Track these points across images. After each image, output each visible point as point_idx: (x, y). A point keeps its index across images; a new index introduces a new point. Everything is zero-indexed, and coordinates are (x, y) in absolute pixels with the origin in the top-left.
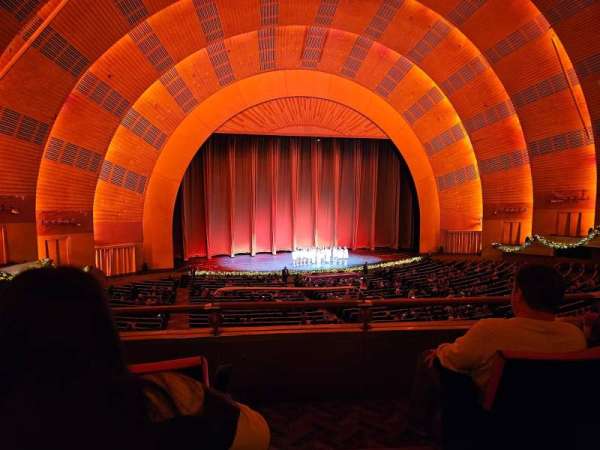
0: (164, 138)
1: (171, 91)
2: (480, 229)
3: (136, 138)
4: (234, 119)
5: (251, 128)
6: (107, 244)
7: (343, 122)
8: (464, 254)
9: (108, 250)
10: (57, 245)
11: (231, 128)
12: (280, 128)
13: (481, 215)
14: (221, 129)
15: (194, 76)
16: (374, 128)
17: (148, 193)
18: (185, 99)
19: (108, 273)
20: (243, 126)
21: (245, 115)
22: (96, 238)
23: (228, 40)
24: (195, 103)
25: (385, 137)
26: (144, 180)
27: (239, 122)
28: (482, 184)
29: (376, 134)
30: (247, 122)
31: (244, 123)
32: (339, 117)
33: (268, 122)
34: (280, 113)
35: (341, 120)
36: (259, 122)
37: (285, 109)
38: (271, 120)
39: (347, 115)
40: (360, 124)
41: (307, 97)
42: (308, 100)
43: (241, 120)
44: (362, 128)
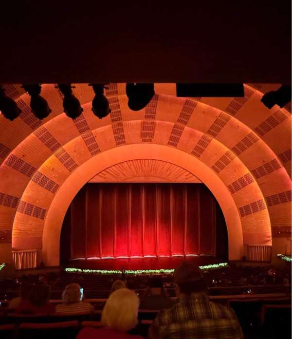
0: (58, 186)
1: (61, 160)
2: (270, 244)
3: (40, 188)
4: (100, 174)
5: (110, 179)
6: (20, 250)
7: (170, 174)
8: (261, 262)
9: (20, 254)
11: (98, 180)
12: (128, 178)
13: (270, 234)
14: (91, 180)
15: (75, 151)
16: (192, 177)
18: (70, 164)
19: (20, 267)
20: (105, 178)
22: (13, 246)
23: (94, 130)
24: (76, 166)
25: (200, 182)
26: (45, 212)
27: (103, 175)
28: (269, 213)
29: (193, 180)
30: (107, 176)
31: (106, 176)
32: (168, 170)
33: (121, 175)
34: (129, 169)
35: (169, 172)
36: (115, 175)
37: (132, 167)
38: (123, 174)
39: (173, 169)
40: (182, 174)
41: (147, 159)
42: (147, 161)
43: (104, 175)
44: (184, 176)
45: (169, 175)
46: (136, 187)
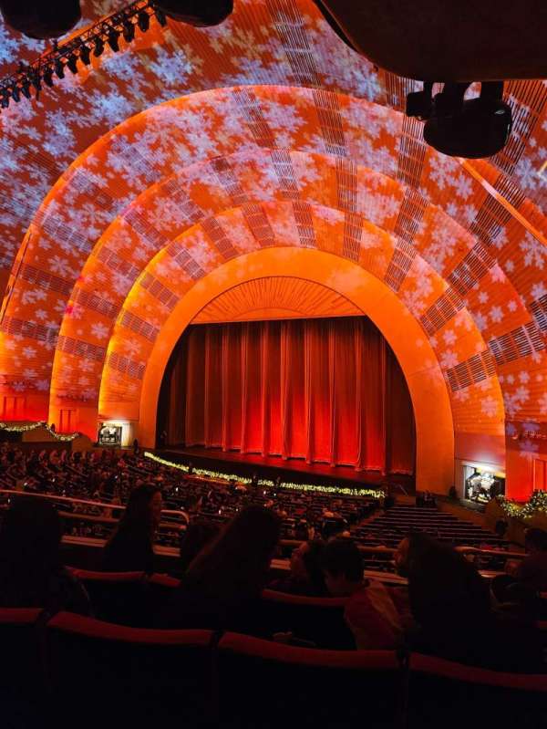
4: (205, 310)
5: (218, 317)
10: (69, 415)
11: (203, 319)
12: (241, 314)
14: (195, 321)
16: (344, 303)
17: (144, 381)
20: (210, 315)
21: (214, 305)
22: (100, 413)
24: (176, 299)
25: (360, 314)
26: (142, 370)
27: (208, 311)
29: (347, 310)
30: (214, 311)
31: (212, 313)
32: (300, 295)
33: (231, 309)
34: (242, 297)
35: (302, 299)
36: (223, 309)
37: (247, 294)
38: (234, 307)
39: (312, 290)
40: (325, 300)
41: (268, 278)
42: (268, 281)
43: (210, 310)
44: (328, 304)
45: (302, 304)
46: (255, 328)
